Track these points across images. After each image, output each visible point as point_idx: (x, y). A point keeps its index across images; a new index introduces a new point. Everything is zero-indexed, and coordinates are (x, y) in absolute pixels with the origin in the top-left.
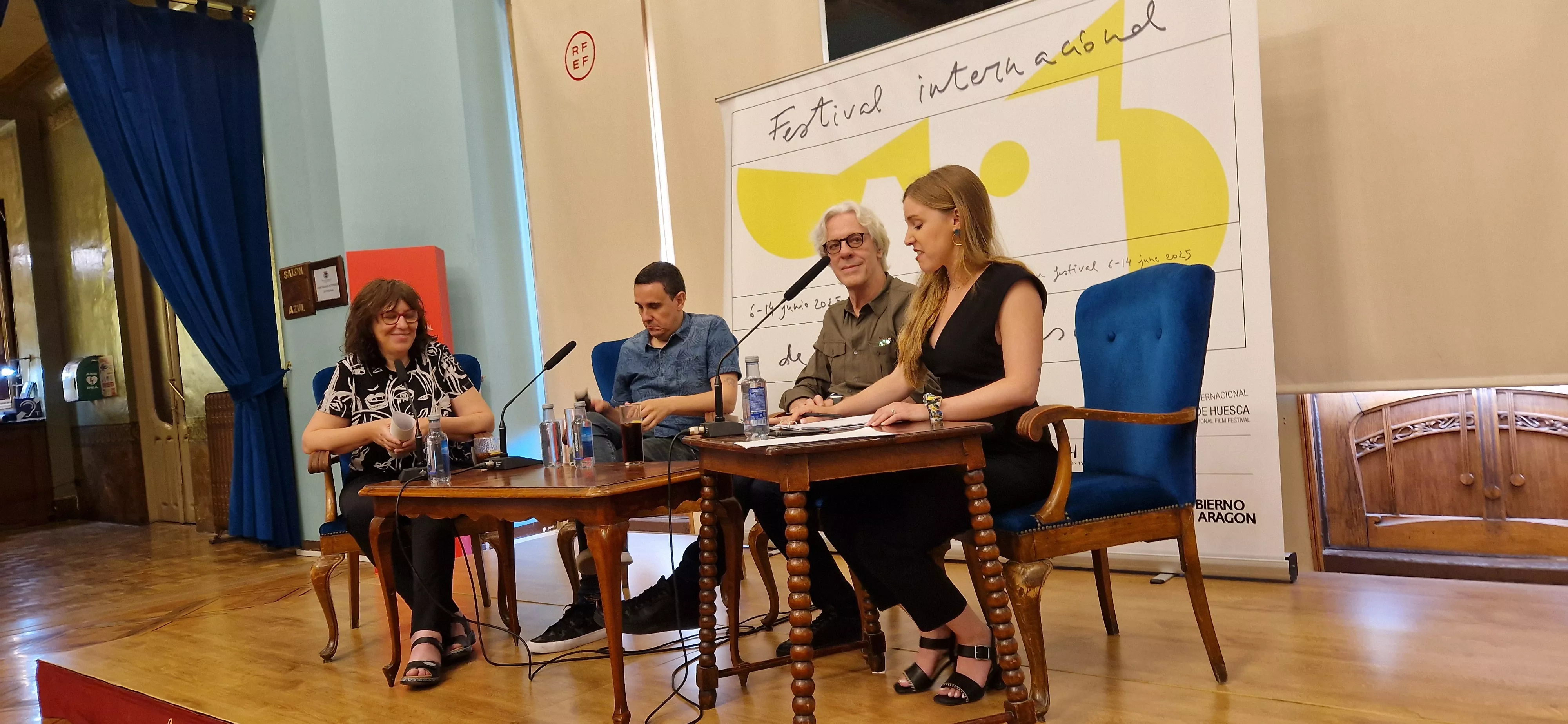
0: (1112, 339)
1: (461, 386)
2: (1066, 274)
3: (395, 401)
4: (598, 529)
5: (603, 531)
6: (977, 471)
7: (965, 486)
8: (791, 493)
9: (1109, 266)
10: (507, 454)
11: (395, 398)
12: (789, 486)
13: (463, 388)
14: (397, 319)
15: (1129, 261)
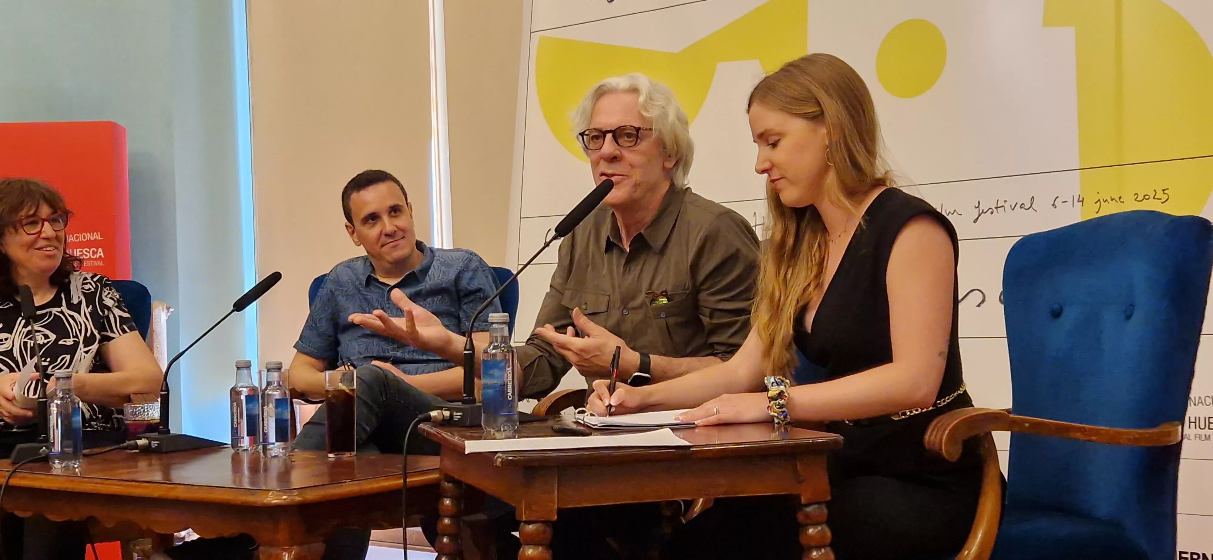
0: (1057, 314)
1: (121, 325)
2: (992, 213)
3: (25, 343)
4: (279, 552)
5: (285, 555)
6: (816, 506)
7: (799, 528)
8: (529, 523)
9: (1053, 205)
10: (169, 430)
11: (25, 340)
12: (525, 513)
13: (124, 329)
14: (40, 225)
15: (1081, 199)
